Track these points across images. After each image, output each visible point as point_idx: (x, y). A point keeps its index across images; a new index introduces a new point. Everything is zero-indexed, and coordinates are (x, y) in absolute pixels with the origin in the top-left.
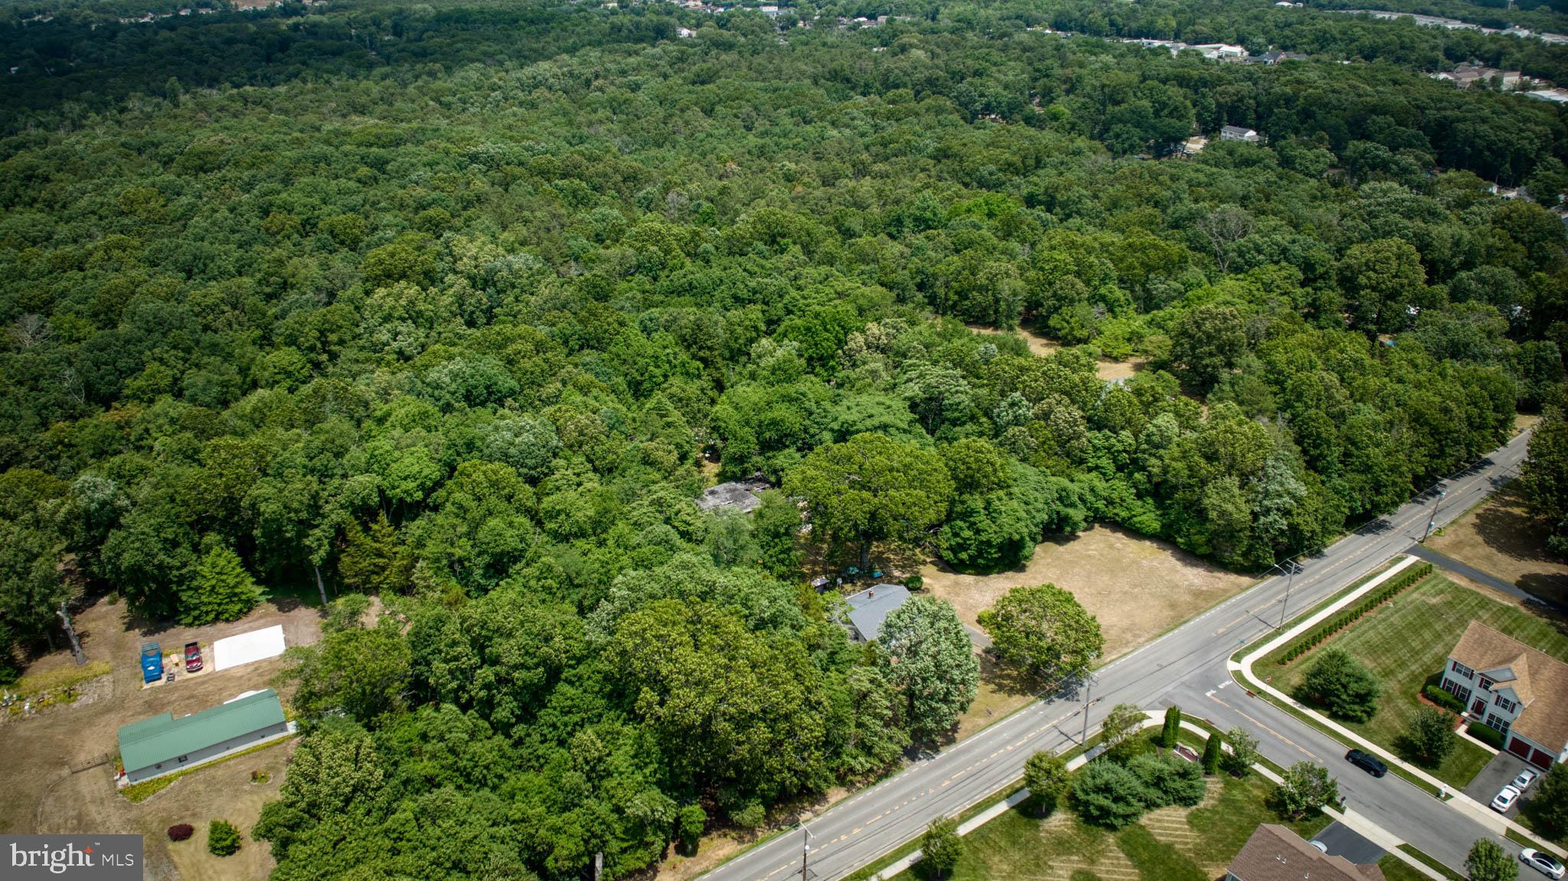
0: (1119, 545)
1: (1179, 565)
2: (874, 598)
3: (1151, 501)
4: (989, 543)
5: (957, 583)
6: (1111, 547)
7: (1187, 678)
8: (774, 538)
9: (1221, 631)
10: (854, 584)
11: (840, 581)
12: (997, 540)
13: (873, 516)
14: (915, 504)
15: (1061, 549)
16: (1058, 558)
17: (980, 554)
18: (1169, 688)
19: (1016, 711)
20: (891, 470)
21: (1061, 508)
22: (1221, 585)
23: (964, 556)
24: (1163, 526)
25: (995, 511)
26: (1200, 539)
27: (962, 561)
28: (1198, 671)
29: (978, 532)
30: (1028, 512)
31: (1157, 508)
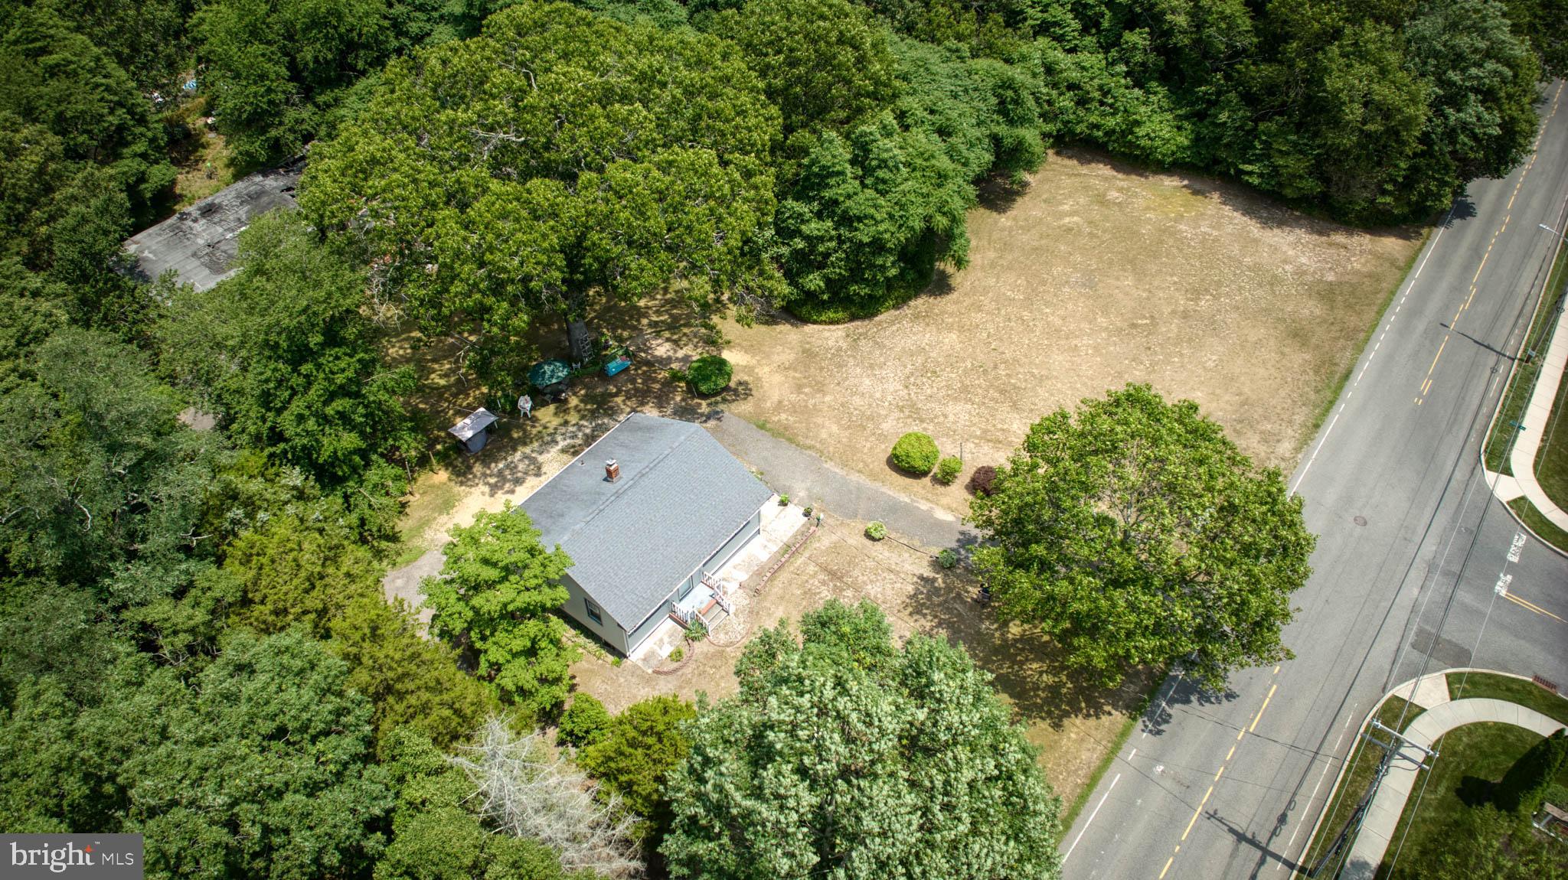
0: (1113, 195)
1: (1253, 227)
2: (624, 477)
3: (1162, 91)
4: (878, 245)
5: (809, 355)
6: (1101, 200)
7: (1429, 548)
8: (295, 364)
9: (1426, 386)
10: (562, 405)
11: (525, 403)
12: (894, 236)
13: (574, 252)
14: (691, 194)
15: (1004, 220)
16: (1007, 247)
17: (856, 273)
18: (1411, 591)
19: (1093, 780)
20: (607, 97)
21: (1002, 130)
22: (1357, 264)
23: (814, 281)
24: (1198, 140)
25: (883, 164)
26: (1292, 164)
27: (810, 296)
28: (1442, 519)
29: (847, 220)
30: (952, 153)
31: (1177, 104)
